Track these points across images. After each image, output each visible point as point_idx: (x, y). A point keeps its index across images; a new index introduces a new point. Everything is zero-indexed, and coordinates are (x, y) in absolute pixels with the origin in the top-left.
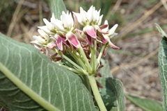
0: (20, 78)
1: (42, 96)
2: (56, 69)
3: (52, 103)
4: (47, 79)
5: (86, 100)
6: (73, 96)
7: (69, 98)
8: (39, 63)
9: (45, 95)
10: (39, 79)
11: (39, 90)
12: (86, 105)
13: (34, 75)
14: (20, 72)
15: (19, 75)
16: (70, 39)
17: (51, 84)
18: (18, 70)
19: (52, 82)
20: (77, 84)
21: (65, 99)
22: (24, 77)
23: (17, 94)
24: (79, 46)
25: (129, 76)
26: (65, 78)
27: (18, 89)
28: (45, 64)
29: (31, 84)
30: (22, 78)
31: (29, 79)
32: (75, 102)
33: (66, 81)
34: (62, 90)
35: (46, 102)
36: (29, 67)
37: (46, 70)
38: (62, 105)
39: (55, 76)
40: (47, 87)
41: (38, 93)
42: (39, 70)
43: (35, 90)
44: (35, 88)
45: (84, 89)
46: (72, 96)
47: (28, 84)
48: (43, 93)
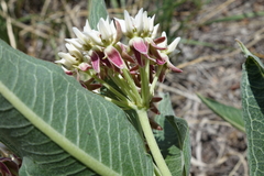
0: (34, 110)
1: (67, 137)
2: (89, 99)
3: (81, 147)
4: (75, 111)
5: (132, 144)
6: (114, 137)
7: (107, 140)
8: (64, 88)
9: (71, 135)
10: (63, 111)
11: (62, 127)
12: (133, 151)
13: (55, 106)
14: (34, 101)
15: (33, 105)
16: (110, 56)
17: (81, 119)
18: (31, 98)
19: (81, 116)
20: (120, 120)
21: (101, 141)
22: (41, 107)
23: (30, 133)
24: (123, 67)
25: (206, 78)
26: (102, 111)
27: (32, 125)
28: (72, 90)
29: (51, 119)
30: (37, 109)
31: (48, 110)
32: (116, 147)
33: (104, 115)
34: (97, 129)
35: (73, 145)
36: (49, 94)
37: (74, 99)
38: (97, 151)
39: (87, 109)
40: (75, 124)
41: (61, 131)
42: (63, 99)
43: (56, 128)
44: (57, 125)
45: (130, 128)
46: (112, 138)
47: (46, 118)
48: (67, 132)
